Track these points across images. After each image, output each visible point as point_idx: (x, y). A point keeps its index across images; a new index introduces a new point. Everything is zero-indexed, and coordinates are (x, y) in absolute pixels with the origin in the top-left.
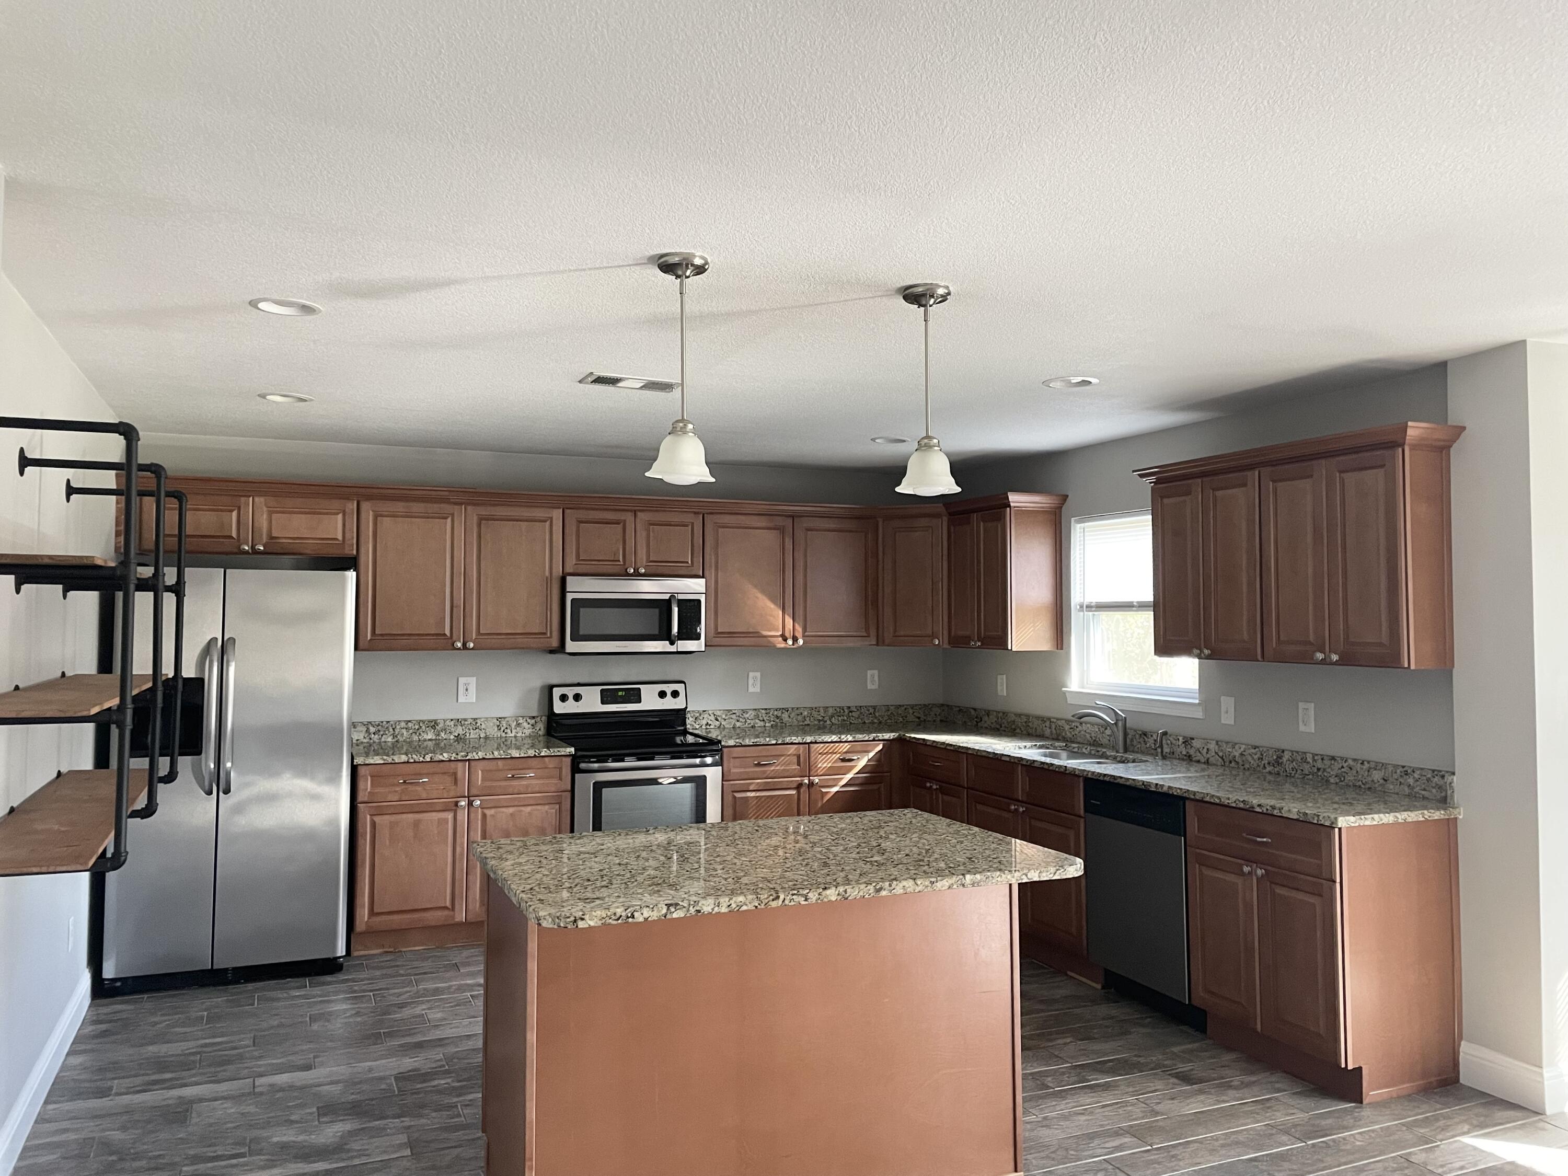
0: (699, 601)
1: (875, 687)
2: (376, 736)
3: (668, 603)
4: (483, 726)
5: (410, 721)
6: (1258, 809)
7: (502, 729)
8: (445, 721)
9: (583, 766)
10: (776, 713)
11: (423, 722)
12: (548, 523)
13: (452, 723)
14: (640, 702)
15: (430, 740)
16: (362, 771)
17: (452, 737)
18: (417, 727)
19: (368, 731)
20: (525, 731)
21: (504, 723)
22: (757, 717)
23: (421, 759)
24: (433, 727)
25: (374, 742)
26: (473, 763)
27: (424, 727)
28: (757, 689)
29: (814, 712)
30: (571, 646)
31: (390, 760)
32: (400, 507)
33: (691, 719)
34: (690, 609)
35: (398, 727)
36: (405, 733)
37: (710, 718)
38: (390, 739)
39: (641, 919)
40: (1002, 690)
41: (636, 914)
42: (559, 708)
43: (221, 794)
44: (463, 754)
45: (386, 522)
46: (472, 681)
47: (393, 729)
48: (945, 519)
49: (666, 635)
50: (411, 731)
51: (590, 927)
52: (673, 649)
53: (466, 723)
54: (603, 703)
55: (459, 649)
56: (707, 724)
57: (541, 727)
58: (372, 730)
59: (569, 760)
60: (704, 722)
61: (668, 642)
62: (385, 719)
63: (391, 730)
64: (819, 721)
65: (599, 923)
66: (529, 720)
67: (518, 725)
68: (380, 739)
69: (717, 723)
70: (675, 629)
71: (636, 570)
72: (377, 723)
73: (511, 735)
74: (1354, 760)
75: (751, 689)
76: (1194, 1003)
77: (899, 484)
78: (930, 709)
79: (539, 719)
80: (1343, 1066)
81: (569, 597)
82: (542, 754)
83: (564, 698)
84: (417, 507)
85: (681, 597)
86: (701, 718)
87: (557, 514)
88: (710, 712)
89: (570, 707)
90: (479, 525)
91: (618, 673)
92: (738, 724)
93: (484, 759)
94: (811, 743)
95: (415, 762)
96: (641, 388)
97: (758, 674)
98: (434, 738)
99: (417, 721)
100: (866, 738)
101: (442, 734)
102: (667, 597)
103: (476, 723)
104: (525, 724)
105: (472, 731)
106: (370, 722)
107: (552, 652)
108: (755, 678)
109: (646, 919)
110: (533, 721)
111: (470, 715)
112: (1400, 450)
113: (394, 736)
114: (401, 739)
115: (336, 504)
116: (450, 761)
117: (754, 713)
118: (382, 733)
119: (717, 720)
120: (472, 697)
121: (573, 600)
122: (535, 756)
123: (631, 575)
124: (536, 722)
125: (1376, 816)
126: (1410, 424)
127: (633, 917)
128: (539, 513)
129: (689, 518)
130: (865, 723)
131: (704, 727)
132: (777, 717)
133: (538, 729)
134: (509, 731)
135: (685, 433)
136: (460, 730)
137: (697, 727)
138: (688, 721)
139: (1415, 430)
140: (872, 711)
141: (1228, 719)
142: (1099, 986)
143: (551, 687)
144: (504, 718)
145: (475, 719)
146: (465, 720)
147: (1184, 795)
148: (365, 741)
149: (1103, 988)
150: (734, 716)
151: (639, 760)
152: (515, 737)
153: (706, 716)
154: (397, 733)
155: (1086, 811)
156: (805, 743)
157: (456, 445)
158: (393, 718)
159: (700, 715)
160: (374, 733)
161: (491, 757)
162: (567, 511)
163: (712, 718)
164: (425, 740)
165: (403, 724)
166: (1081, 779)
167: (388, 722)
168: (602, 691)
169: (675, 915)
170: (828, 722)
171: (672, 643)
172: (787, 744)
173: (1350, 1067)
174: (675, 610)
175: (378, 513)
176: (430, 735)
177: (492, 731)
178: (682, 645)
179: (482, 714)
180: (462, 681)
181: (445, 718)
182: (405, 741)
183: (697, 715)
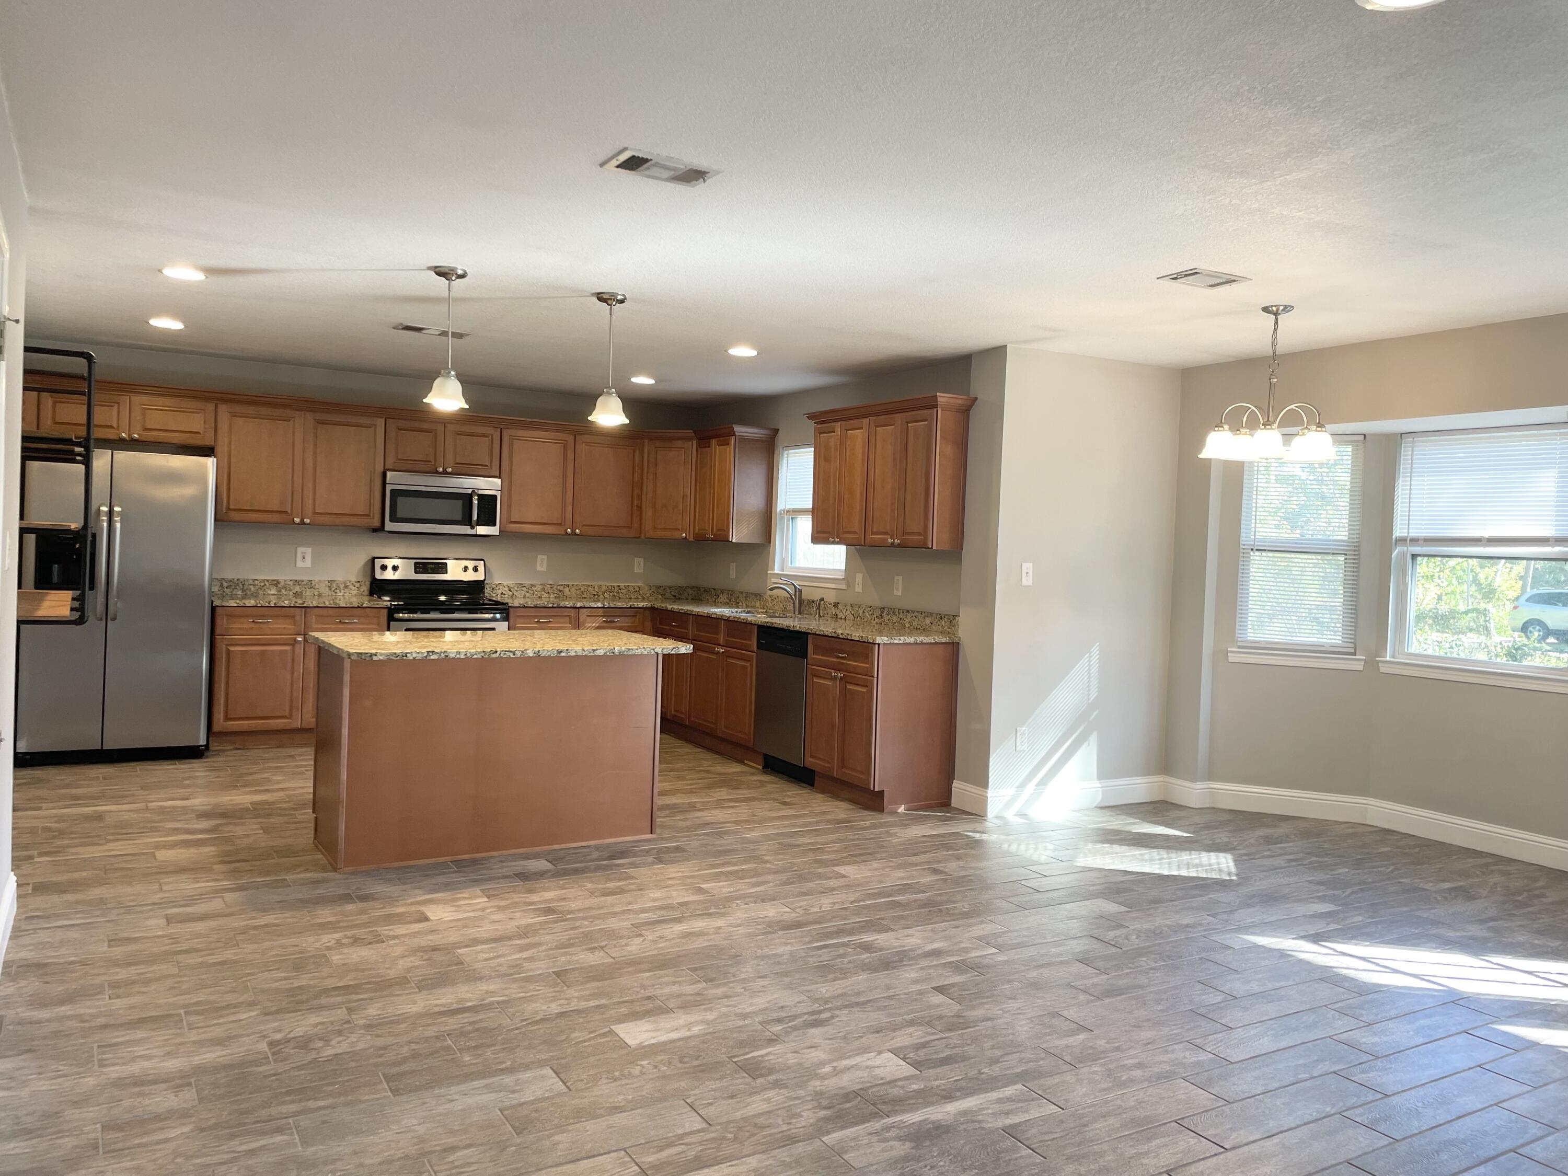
0: (495, 496)
1: (641, 571)
2: (229, 590)
3: (470, 496)
4: (317, 586)
5: (256, 580)
6: (841, 636)
7: (333, 589)
8: (285, 581)
9: (396, 615)
10: (559, 587)
11: (268, 581)
12: (373, 428)
13: (291, 583)
14: (446, 573)
15: (273, 595)
16: (219, 611)
17: (291, 593)
18: (262, 584)
19: (221, 585)
20: (351, 592)
21: (334, 585)
22: (543, 590)
23: (267, 604)
24: (276, 585)
25: (228, 594)
26: (308, 610)
27: (268, 585)
28: (544, 569)
29: (590, 588)
30: (389, 526)
31: (242, 604)
32: (251, 410)
33: (489, 589)
34: (488, 502)
35: (246, 583)
36: (253, 587)
37: (504, 589)
38: (240, 593)
39: (411, 658)
40: (733, 575)
41: (408, 655)
42: (379, 575)
43: (109, 620)
44: (300, 603)
45: (240, 421)
46: (308, 551)
47: (243, 585)
48: (695, 442)
49: (467, 521)
50: (257, 587)
51: (380, 660)
52: (473, 532)
53: (303, 583)
54: (416, 572)
55: (298, 524)
56: (502, 593)
57: (365, 588)
59: (386, 611)
60: (499, 592)
61: (469, 527)
62: (236, 577)
63: (241, 585)
64: (594, 595)
65: (385, 658)
66: (355, 584)
67: (346, 587)
68: (233, 592)
69: (511, 593)
70: (475, 517)
71: (444, 470)
72: (231, 580)
73: (340, 594)
74: (918, 612)
75: (539, 568)
76: (806, 765)
77: (590, 415)
78: (684, 590)
79: (363, 583)
80: (872, 789)
81: (389, 488)
82: (364, 605)
83: (384, 567)
84: (264, 411)
85: (481, 492)
86: (497, 588)
87: (380, 422)
88: (506, 585)
89: (389, 575)
90: (316, 428)
91: (428, 551)
92: (528, 595)
93: (317, 607)
94: (581, 607)
95: (261, 606)
96: (439, 335)
97: (545, 557)
98: (277, 591)
99: (262, 580)
100: (625, 606)
101: (283, 591)
102: (470, 491)
103: (311, 583)
104: (352, 587)
105: (307, 589)
106: (225, 579)
107: (375, 530)
108: (542, 561)
109: (414, 658)
110: (358, 585)
111: (306, 578)
112: (935, 410)
113: (243, 590)
114: (250, 593)
115: (200, 404)
116: (290, 607)
117: (541, 587)
118: (234, 587)
119: (510, 591)
120: (308, 563)
121: (392, 491)
122: (358, 607)
123: (440, 473)
124: (361, 585)
125: (902, 638)
126: (938, 394)
127: (406, 656)
128: (365, 420)
129: (489, 430)
130: (631, 598)
131: (499, 595)
132: (560, 591)
133: (362, 589)
134: (338, 591)
135: (450, 377)
136: (297, 589)
137: (494, 595)
138: (486, 591)
139: (943, 398)
140: (637, 589)
141: (859, 589)
142: (761, 767)
143: (374, 559)
144: (335, 581)
145: (310, 581)
146: (303, 581)
147: (808, 631)
148: (220, 592)
149: (763, 768)
150: (524, 589)
152: (343, 596)
153: (501, 587)
154: (246, 587)
155: (758, 648)
156: (576, 608)
157: (299, 363)
158: (242, 578)
159: (496, 586)
160: (226, 587)
161: (323, 605)
162: (388, 420)
163: (506, 589)
164: (269, 595)
165: (251, 582)
166: (756, 627)
167: (238, 579)
168: (415, 563)
169: (432, 657)
170: (602, 596)
171: (472, 527)
172: (562, 607)
173: (876, 789)
174: (475, 502)
175: (234, 415)
176: (273, 591)
177: (325, 590)
178: (482, 530)
179: (316, 578)
180: (300, 550)
181: (286, 579)
182: (252, 595)
183: (494, 586)
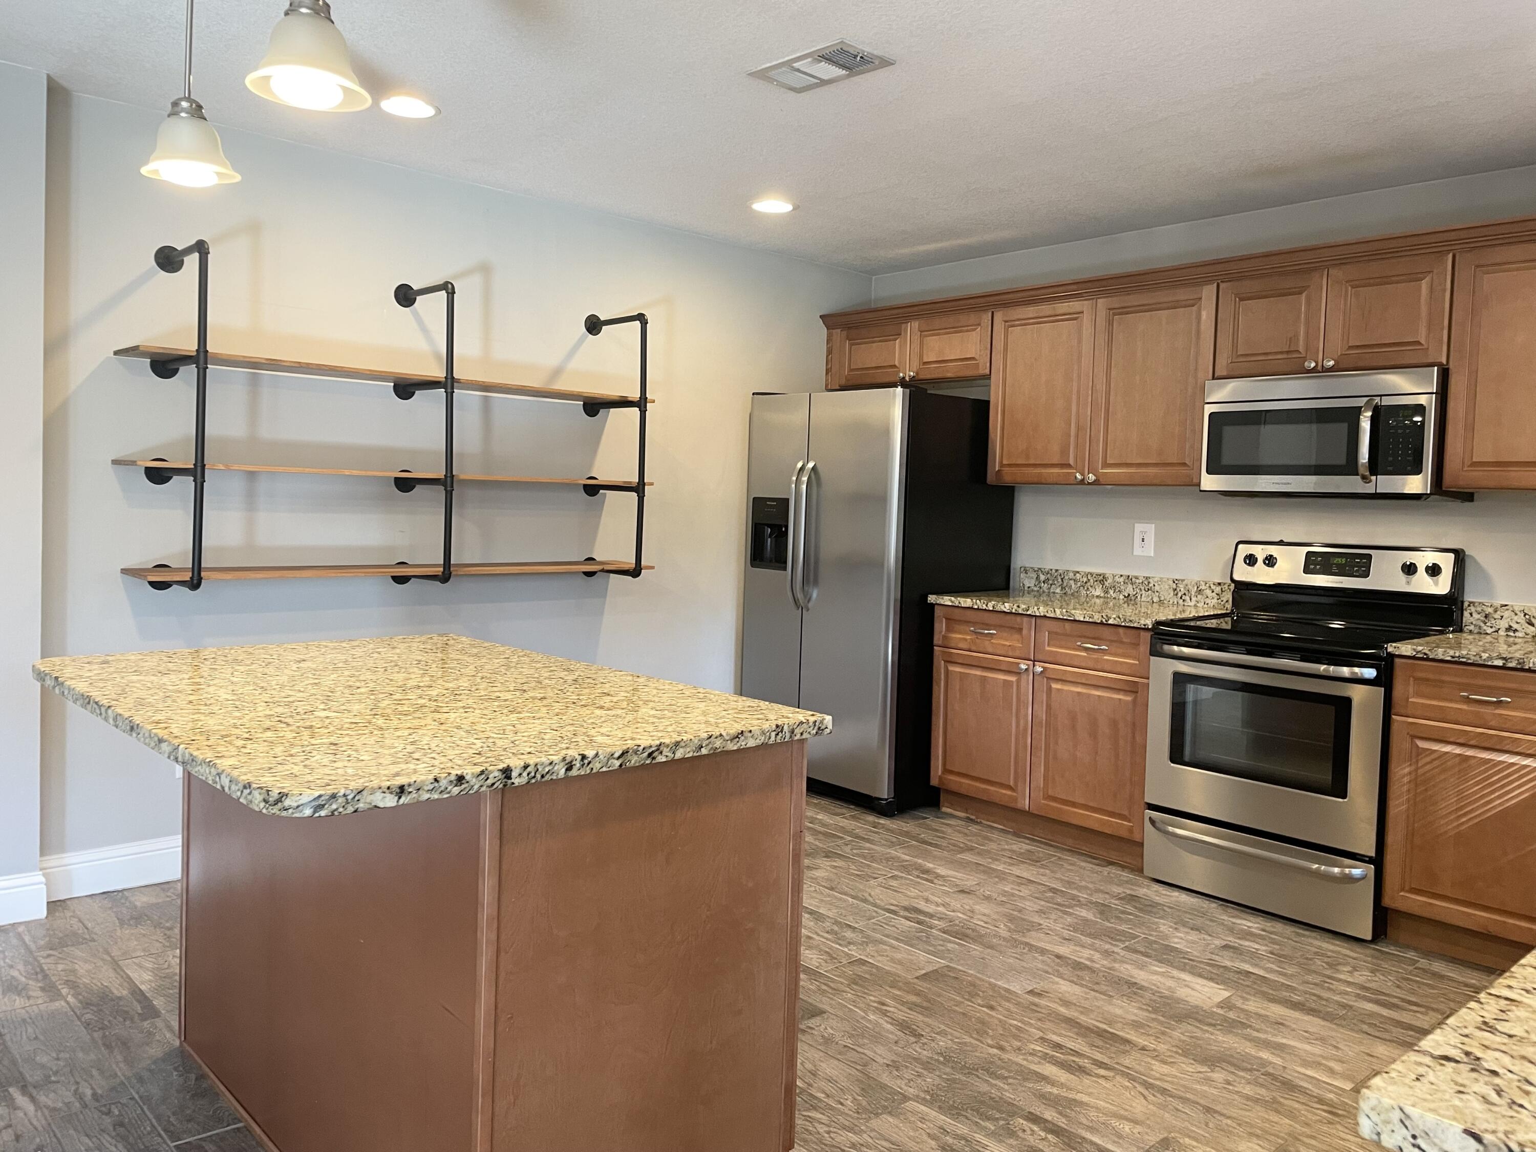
0: (1421, 407)
2: (1046, 585)
3: (1358, 413)
4: (1157, 588)
5: (1078, 572)
7: (1180, 595)
8: (1114, 576)
11: (1092, 574)
12: (1194, 308)
13: (1122, 580)
14: (1364, 576)
15: (1097, 597)
18: (1085, 580)
19: (1038, 578)
20: (1208, 601)
21: (1181, 587)
24: (1102, 582)
25: (1044, 592)
26: (1038, 620)
27: (1092, 581)
32: (1030, 312)
33: (1475, 616)
35: (1066, 578)
36: (1073, 586)
37: (1516, 618)
38: (1058, 590)
42: (1243, 573)
43: (804, 609)
44: (1023, 606)
46: (1150, 529)
47: (1064, 580)
50: (1079, 584)
52: (1369, 489)
53: (1137, 581)
54: (1305, 572)
55: (1079, 483)
56: (1509, 628)
57: (1229, 598)
58: (1042, 577)
59: (1148, 636)
60: (1503, 624)
61: (1358, 477)
63: (1060, 580)
66: (1213, 587)
67: (1199, 592)
68: (1049, 589)
70: (1365, 457)
71: (1320, 363)
72: (1047, 570)
73: (1190, 604)
79: (1226, 586)
81: (1207, 410)
83: (1251, 560)
85: (1386, 402)
86: (1497, 616)
87: (1211, 292)
88: (1517, 609)
89: (1261, 575)
90: (1110, 323)
98: (1102, 595)
99: (1085, 573)
101: (1111, 592)
102: (1356, 403)
103: (1149, 583)
104: (1208, 592)
105: (1143, 592)
106: (1040, 569)
110: (1218, 589)
111: (1142, 573)
113: (1063, 588)
114: (1069, 592)
115: (972, 318)
118: (1051, 582)
120: (1150, 550)
121: (1210, 415)
123: (1310, 371)
124: (1222, 591)
128: (1182, 294)
129: (1423, 264)
131: (1502, 633)
133: (1225, 601)
134: (1187, 598)
136: (1129, 590)
137: (1489, 631)
138: (1465, 618)
143: (1238, 544)
144: (1182, 581)
145: (1148, 578)
146: (1137, 578)
148: (1035, 589)
151: (1249, 653)
152: (1195, 606)
153: (1507, 614)
154: (1065, 584)
158: (1062, 567)
159: (1496, 611)
160: (1044, 582)
161: (1052, 615)
162: (1227, 285)
163: (1521, 618)
164: (1093, 596)
165: (1071, 575)
167: (1057, 571)
168: (1310, 554)
171: (1366, 480)
174: (1365, 425)
175: (1009, 324)
176: (1098, 592)
177: (1168, 595)
178: (1387, 483)
179: (1156, 574)
180: (1139, 527)
181: (1115, 573)
182: (1072, 594)
183: (1490, 610)
